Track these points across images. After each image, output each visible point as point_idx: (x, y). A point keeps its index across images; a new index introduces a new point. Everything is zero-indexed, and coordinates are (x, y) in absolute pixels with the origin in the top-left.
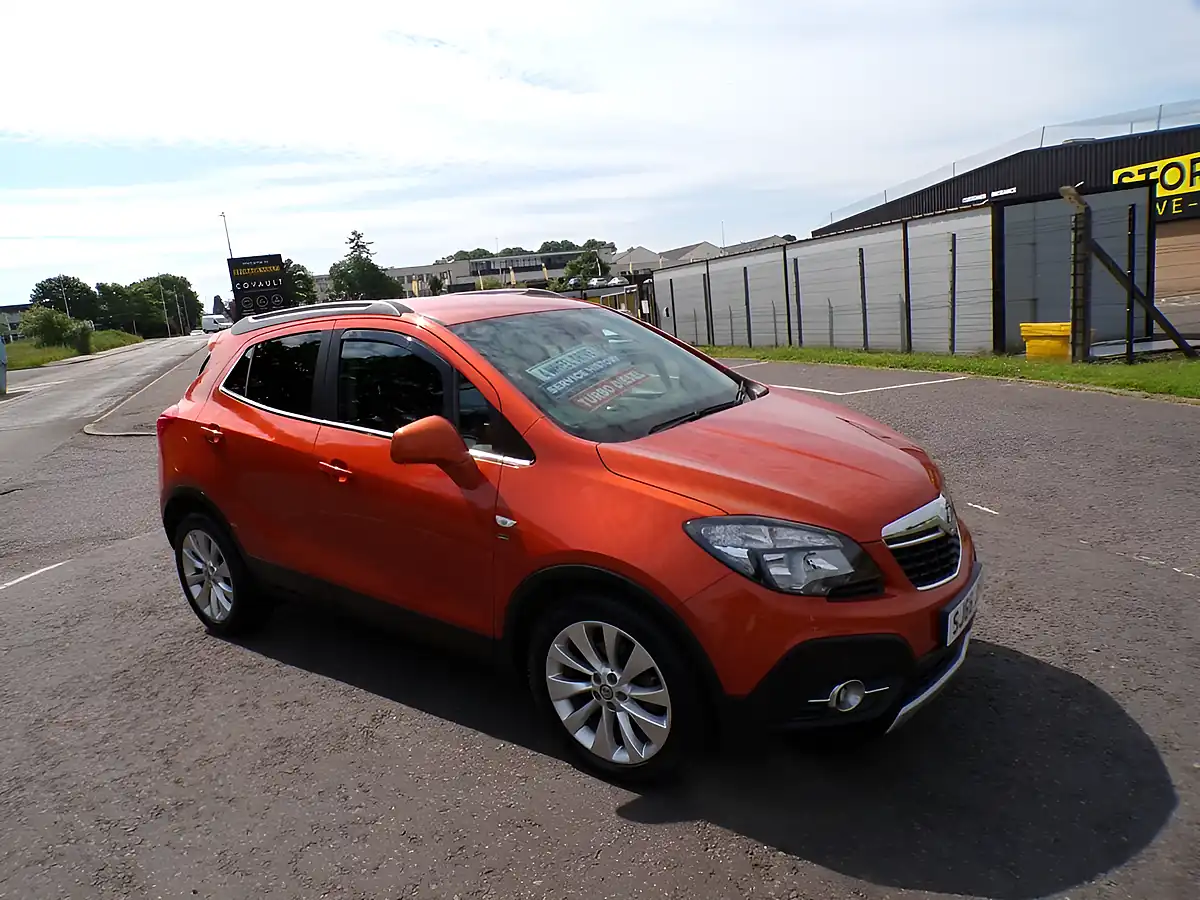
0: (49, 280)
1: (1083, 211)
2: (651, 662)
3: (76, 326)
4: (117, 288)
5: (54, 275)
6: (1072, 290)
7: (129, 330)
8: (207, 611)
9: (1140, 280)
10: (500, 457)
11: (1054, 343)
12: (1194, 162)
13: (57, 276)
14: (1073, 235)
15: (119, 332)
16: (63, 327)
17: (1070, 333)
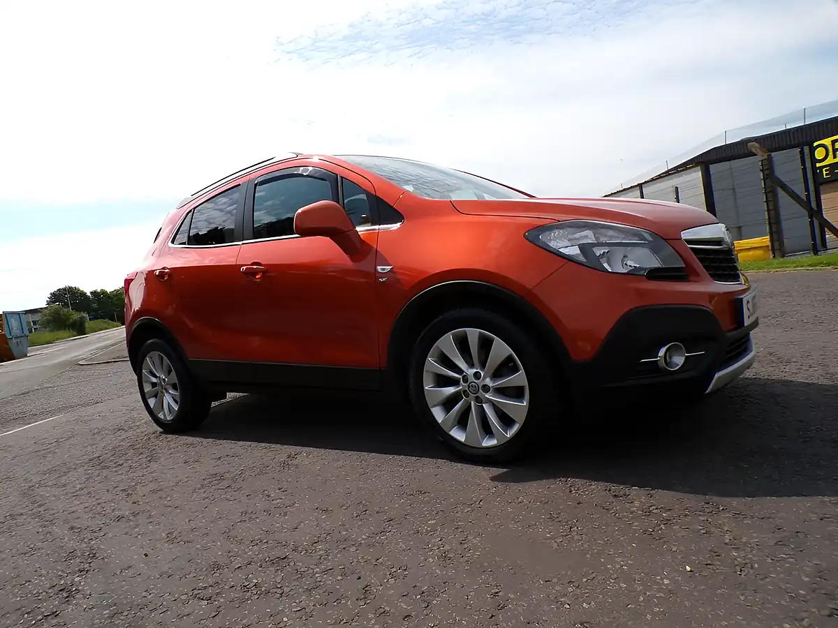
0: (59, 290)
1: (766, 158)
2: (508, 351)
3: (76, 316)
4: (103, 292)
5: (62, 286)
6: (766, 213)
7: (112, 319)
8: (161, 416)
9: (814, 205)
10: (376, 227)
11: (759, 252)
12: (833, 142)
13: (64, 287)
14: (762, 174)
15: (106, 320)
16: (67, 317)
17: (769, 244)
